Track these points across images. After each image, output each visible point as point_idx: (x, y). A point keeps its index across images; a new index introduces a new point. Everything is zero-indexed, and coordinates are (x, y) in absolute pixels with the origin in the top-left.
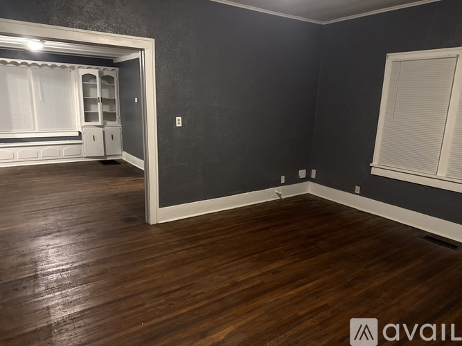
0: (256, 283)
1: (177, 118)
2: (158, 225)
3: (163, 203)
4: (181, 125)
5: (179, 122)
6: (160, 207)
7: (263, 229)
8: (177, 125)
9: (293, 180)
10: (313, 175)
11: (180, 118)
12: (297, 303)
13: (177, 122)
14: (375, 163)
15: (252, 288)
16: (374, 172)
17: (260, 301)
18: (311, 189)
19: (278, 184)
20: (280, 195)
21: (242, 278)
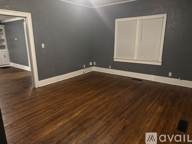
0: (83, 99)
1: (42, 44)
2: (39, 88)
3: (40, 79)
4: (44, 47)
5: (43, 46)
6: (39, 81)
7: (81, 84)
8: (43, 47)
9: (88, 66)
10: (95, 64)
11: (44, 44)
12: (98, 102)
13: (42, 46)
14: (115, 57)
15: (83, 100)
16: (115, 60)
17: (86, 103)
18: (95, 69)
19: (83, 68)
20: (84, 72)
21: (78, 99)
